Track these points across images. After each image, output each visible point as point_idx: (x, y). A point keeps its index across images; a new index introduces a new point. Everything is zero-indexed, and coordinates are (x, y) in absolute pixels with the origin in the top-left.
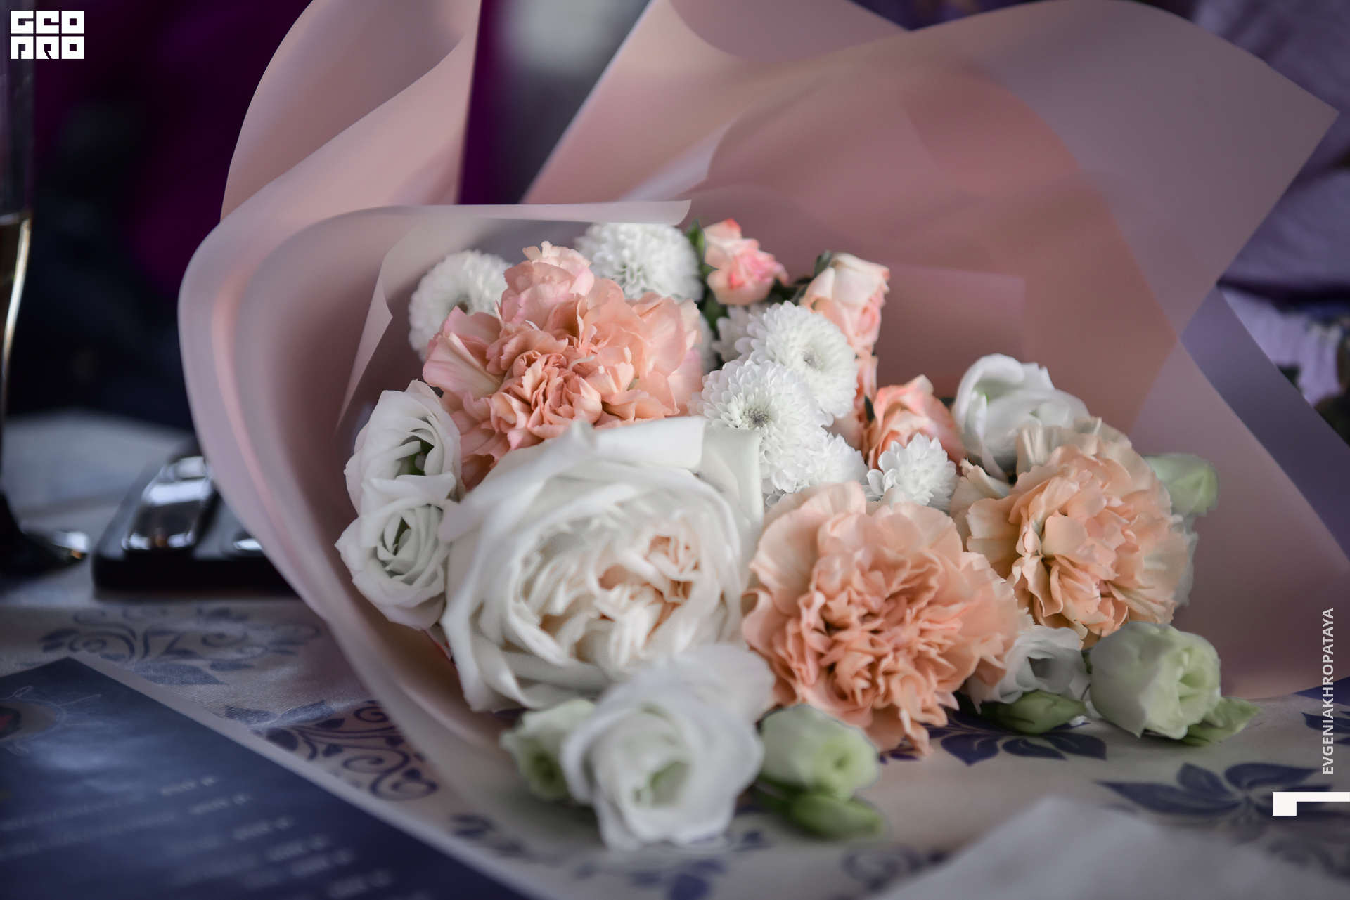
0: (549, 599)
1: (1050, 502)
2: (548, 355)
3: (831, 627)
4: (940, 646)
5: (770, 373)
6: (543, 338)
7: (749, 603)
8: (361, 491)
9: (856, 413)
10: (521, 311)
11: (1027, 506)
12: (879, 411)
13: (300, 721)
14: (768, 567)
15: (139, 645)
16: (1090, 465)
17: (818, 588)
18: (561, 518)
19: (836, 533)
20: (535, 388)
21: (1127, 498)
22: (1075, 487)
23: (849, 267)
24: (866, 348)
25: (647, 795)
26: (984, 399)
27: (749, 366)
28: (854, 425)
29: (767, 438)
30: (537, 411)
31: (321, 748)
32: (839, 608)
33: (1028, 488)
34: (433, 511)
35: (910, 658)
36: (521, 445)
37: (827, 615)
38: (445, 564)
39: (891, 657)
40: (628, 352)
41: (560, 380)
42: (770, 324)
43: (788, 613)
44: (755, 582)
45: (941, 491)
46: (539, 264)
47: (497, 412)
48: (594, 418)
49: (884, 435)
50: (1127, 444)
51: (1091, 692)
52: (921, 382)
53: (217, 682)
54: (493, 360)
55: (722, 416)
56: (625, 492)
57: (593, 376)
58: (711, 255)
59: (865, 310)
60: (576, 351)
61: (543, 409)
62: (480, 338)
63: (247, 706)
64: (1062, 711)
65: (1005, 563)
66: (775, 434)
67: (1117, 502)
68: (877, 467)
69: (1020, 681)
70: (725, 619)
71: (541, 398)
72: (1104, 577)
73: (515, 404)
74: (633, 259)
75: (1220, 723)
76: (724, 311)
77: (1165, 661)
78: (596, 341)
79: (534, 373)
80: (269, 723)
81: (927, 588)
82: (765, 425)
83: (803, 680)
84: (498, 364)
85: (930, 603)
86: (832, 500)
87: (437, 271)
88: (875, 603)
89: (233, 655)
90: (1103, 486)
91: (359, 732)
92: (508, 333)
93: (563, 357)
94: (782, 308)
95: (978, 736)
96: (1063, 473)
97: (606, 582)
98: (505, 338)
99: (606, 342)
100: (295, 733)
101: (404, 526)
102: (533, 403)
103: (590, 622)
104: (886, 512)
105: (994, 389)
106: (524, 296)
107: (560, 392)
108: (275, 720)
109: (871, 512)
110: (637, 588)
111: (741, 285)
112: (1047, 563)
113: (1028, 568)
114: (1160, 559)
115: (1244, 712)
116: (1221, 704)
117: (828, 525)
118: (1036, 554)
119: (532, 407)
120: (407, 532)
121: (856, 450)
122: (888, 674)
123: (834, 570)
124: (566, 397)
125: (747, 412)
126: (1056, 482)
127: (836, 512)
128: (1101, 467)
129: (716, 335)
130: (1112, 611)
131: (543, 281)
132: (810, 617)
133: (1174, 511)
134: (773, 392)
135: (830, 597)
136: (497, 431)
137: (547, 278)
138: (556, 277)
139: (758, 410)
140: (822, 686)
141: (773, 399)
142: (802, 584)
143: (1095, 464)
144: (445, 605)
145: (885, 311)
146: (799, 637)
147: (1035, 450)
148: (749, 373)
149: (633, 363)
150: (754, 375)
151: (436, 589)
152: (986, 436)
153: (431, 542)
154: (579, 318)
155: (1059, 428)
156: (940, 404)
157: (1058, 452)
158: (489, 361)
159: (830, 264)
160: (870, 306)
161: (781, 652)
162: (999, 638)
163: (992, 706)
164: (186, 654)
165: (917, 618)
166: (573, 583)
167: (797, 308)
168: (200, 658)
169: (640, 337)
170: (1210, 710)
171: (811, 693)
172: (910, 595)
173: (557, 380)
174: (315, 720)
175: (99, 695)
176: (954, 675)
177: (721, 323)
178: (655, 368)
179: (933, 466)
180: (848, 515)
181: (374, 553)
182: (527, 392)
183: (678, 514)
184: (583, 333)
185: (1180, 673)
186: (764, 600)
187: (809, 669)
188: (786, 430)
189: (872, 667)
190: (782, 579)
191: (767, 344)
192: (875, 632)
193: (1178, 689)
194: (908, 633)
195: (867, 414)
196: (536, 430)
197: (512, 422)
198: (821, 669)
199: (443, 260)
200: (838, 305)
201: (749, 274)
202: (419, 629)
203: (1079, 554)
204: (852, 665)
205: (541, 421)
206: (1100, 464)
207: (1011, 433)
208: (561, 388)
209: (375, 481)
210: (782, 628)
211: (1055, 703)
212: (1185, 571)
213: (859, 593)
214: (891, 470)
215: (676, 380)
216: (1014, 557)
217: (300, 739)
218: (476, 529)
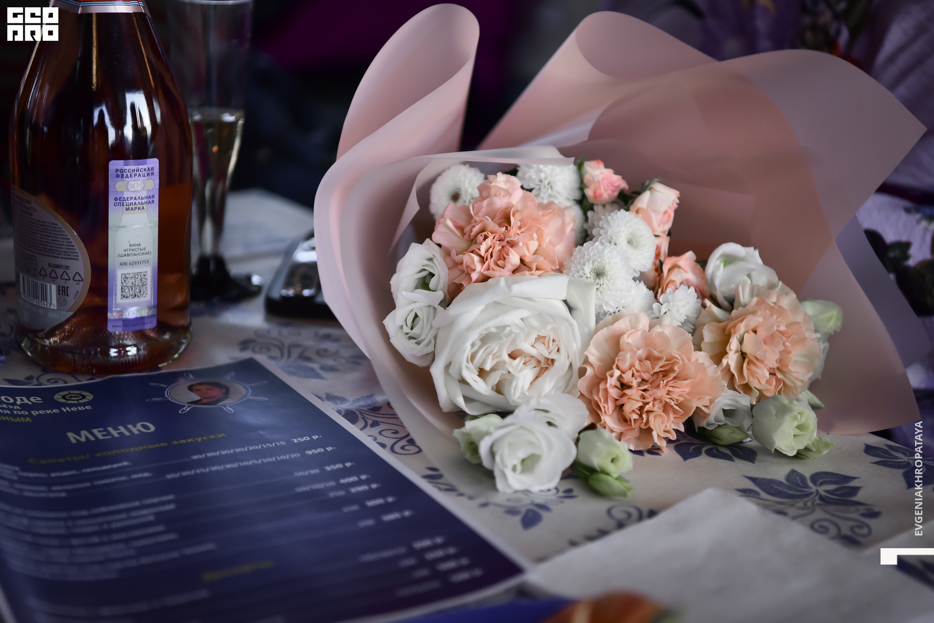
0: (484, 362)
1: (747, 326)
2: (494, 235)
3: (624, 386)
4: (677, 400)
5: (606, 251)
6: (492, 225)
7: (582, 372)
8: (397, 296)
9: (654, 268)
10: (483, 210)
11: (734, 326)
12: (665, 269)
13: (360, 406)
14: (594, 355)
15: (286, 351)
16: (771, 308)
17: (618, 368)
18: (492, 326)
19: (630, 340)
20: (487, 251)
21: (789, 326)
22: (761, 320)
23: (657, 191)
24: (664, 232)
25: (519, 468)
26: (722, 265)
27: (597, 246)
28: (653, 274)
29: (602, 285)
30: (487, 263)
31: (370, 422)
32: (627, 377)
33: (737, 318)
34: (431, 309)
35: (661, 405)
36: (475, 282)
37: (621, 380)
38: (435, 338)
39: (651, 404)
40: (535, 236)
41: (500, 247)
42: (611, 222)
43: (600, 379)
44: (586, 361)
45: (691, 315)
46: (494, 186)
47: (466, 262)
48: (515, 268)
49: (667, 282)
50: (794, 296)
51: (752, 427)
52: (690, 255)
53: (322, 378)
54: (467, 234)
55: (580, 272)
56: (524, 313)
57: (516, 247)
58: (587, 178)
59: (666, 212)
60: (509, 233)
61: (491, 262)
62: (461, 223)
63: (336, 394)
64: (737, 437)
65: (718, 356)
66: (606, 283)
67: (783, 328)
68: (658, 302)
69: (717, 420)
70: (571, 377)
71: (489, 257)
72: (771, 366)
73: (476, 258)
74: (545, 179)
75: (814, 450)
76: (591, 207)
77: (787, 418)
78: (520, 228)
79: (487, 244)
80: (346, 405)
81: (673, 371)
82: (601, 278)
83: (605, 412)
84: (470, 236)
85: (675, 378)
86: (630, 321)
87: (445, 175)
88: (646, 376)
89: (330, 362)
90: (777, 319)
91: (388, 415)
92: (476, 222)
93: (502, 235)
94: (619, 213)
95: (694, 444)
96: (754, 313)
97: (513, 356)
98: (474, 224)
99: (525, 229)
100: (357, 413)
101: (416, 316)
102: (485, 258)
103: (503, 374)
104: (658, 329)
105: (729, 260)
106: (485, 202)
107: (499, 253)
108: (348, 404)
109: (651, 327)
110: (528, 359)
111: (601, 195)
112: (743, 355)
113: (731, 359)
114: (805, 356)
115: (827, 445)
116: (816, 440)
117: (625, 336)
118: (737, 352)
119: (485, 261)
120: (418, 318)
121: (650, 290)
122: (648, 412)
123: (627, 359)
124: (503, 256)
125: (593, 270)
126: (750, 317)
127: (632, 328)
128: (777, 310)
129: (586, 219)
130: (774, 383)
131: (496, 195)
132: (612, 381)
133: (816, 331)
134: (607, 261)
135: (623, 372)
136: (466, 271)
137: (498, 194)
138: (502, 193)
139: (599, 269)
140: (615, 415)
141: (607, 265)
142: (609, 364)
143: (773, 307)
144: (433, 360)
145: (676, 212)
146: (606, 390)
147: (744, 296)
148: (596, 250)
149: (537, 240)
150: (598, 252)
151: (430, 349)
152: (721, 285)
153: (429, 326)
154: (512, 217)
155: (758, 286)
156: (699, 266)
157: (755, 300)
158: (466, 234)
159: (648, 188)
160: (669, 210)
161: (596, 398)
162: (708, 398)
163: (703, 429)
164: (308, 359)
165: (666, 385)
166: (495, 356)
167: (627, 213)
168: (315, 362)
169: (542, 228)
170: (810, 443)
171: (609, 419)
172: (665, 374)
173: (498, 248)
174: (369, 406)
175: (266, 382)
176: (682, 415)
177: (590, 214)
178: (550, 242)
179: (688, 303)
180: (637, 331)
181: (402, 327)
182: (482, 253)
183: (549, 327)
184: (513, 224)
185: (796, 424)
186: (589, 371)
187: (610, 407)
188: (612, 282)
189: (641, 408)
190: (601, 360)
191: (609, 233)
192: (645, 390)
193: (795, 431)
194: (661, 393)
195: (659, 268)
196: (486, 273)
197: (474, 268)
198: (616, 406)
199: (449, 168)
200: (650, 211)
201: (606, 190)
202: (421, 366)
203: (759, 354)
204: (631, 406)
205: (488, 269)
206: (776, 308)
207: (733, 286)
208: (500, 251)
209: (404, 293)
210: (598, 384)
211: (733, 432)
212: (819, 363)
213: (638, 371)
214: (666, 304)
215: (560, 248)
216: (724, 353)
217: (360, 416)
218: (451, 324)
